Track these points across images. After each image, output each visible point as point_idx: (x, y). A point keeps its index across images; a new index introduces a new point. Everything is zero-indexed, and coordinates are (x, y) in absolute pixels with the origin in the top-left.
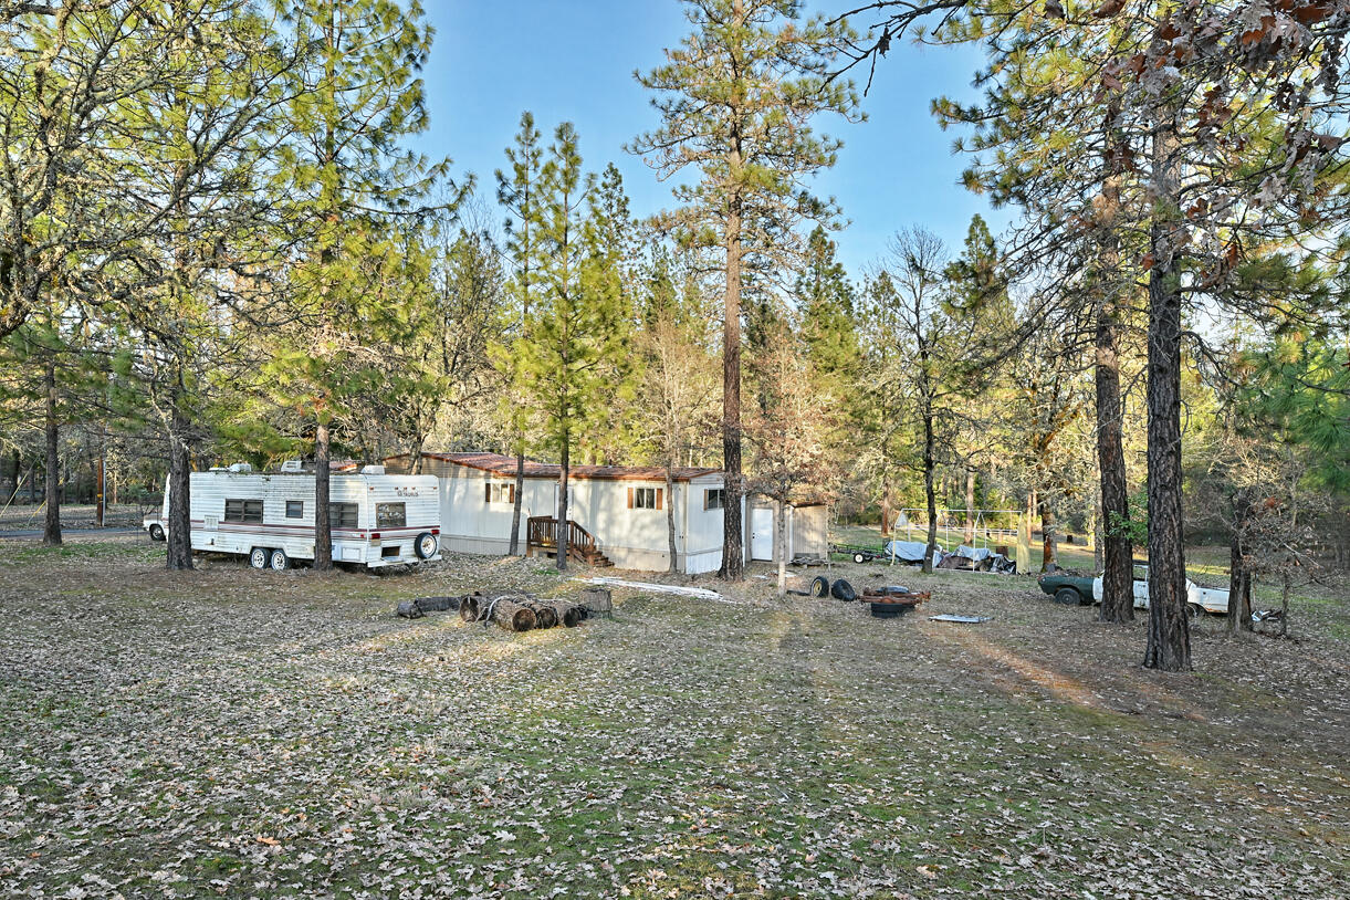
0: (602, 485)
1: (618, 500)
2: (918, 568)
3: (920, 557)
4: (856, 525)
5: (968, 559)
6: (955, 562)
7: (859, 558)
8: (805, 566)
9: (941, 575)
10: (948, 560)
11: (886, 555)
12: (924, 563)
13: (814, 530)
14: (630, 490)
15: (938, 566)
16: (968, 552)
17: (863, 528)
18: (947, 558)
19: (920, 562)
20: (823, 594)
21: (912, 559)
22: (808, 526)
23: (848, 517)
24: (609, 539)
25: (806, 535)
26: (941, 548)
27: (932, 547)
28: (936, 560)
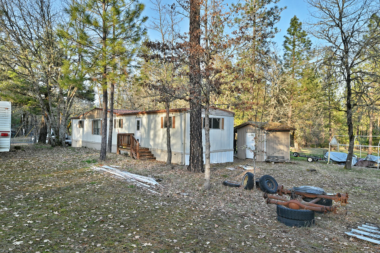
0: (152, 116)
1: (158, 123)
2: (343, 166)
3: (344, 160)
4: (319, 148)
5: (374, 162)
6: (366, 164)
7: (310, 160)
8: (273, 163)
9: (357, 171)
10: (361, 162)
11: (325, 159)
12: (347, 164)
13: (281, 144)
14: (162, 118)
15: (355, 165)
16: (374, 158)
17: (322, 149)
18: (361, 161)
19: (344, 162)
20: (250, 186)
21: (340, 161)
22: (277, 142)
23: (316, 145)
24: (155, 144)
25: (275, 146)
26: (356, 156)
27: (350, 155)
28: (354, 162)
